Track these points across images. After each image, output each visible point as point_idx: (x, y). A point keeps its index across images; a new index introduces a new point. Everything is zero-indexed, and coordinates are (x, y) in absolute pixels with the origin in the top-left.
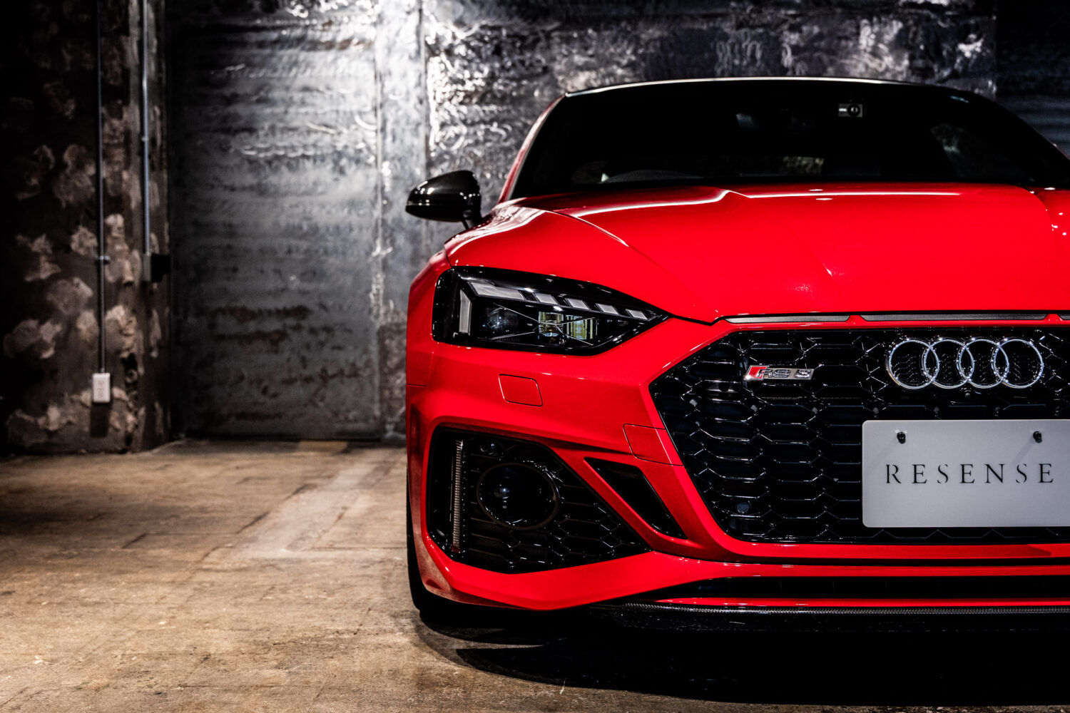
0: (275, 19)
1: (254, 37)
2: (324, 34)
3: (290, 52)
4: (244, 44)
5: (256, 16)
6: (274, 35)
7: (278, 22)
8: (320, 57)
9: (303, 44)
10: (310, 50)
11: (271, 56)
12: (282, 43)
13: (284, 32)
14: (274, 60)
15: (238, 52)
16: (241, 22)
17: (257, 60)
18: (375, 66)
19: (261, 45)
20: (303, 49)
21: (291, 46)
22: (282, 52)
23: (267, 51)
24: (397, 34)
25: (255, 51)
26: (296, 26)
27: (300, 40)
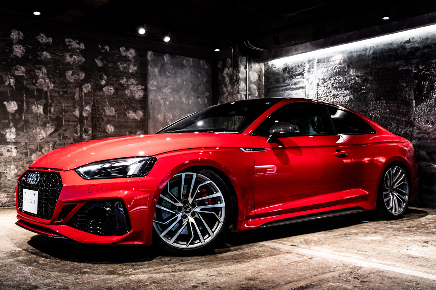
0: (285, 83)
1: (281, 89)
2: (295, 86)
3: (288, 92)
4: (279, 91)
5: (281, 83)
6: (284, 88)
7: (286, 84)
8: (294, 92)
9: (290, 89)
10: (292, 90)
11: (284, 93)
12: (286, 90)
13: (287, 87)
14: (285, 94)
15: (278, 93)
16: (278, 85)
17: (281, 95)
18: (305, 94)
19: (282, 91)
20: (291, 91)
21: (288, 90)
22: (286, 92)
23: (283, 92)
24: (311, 83)
25: (281, 92)
26: (289, 85)
27: (290, 88)
